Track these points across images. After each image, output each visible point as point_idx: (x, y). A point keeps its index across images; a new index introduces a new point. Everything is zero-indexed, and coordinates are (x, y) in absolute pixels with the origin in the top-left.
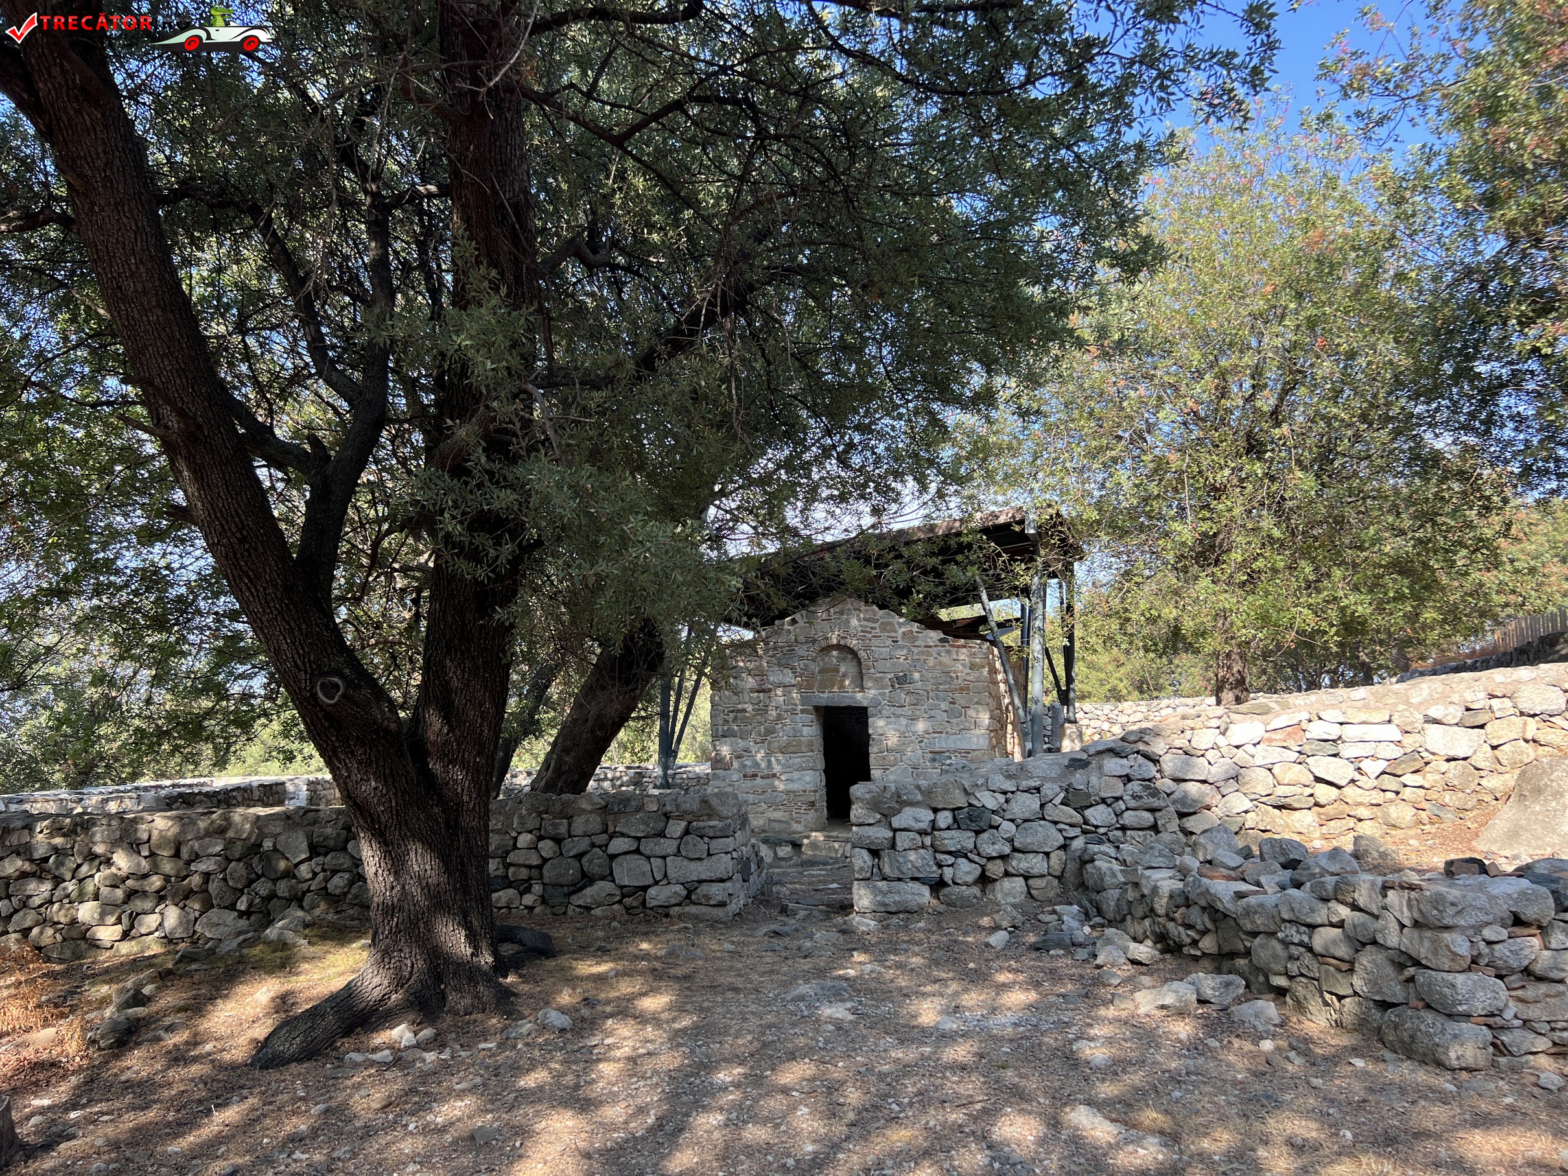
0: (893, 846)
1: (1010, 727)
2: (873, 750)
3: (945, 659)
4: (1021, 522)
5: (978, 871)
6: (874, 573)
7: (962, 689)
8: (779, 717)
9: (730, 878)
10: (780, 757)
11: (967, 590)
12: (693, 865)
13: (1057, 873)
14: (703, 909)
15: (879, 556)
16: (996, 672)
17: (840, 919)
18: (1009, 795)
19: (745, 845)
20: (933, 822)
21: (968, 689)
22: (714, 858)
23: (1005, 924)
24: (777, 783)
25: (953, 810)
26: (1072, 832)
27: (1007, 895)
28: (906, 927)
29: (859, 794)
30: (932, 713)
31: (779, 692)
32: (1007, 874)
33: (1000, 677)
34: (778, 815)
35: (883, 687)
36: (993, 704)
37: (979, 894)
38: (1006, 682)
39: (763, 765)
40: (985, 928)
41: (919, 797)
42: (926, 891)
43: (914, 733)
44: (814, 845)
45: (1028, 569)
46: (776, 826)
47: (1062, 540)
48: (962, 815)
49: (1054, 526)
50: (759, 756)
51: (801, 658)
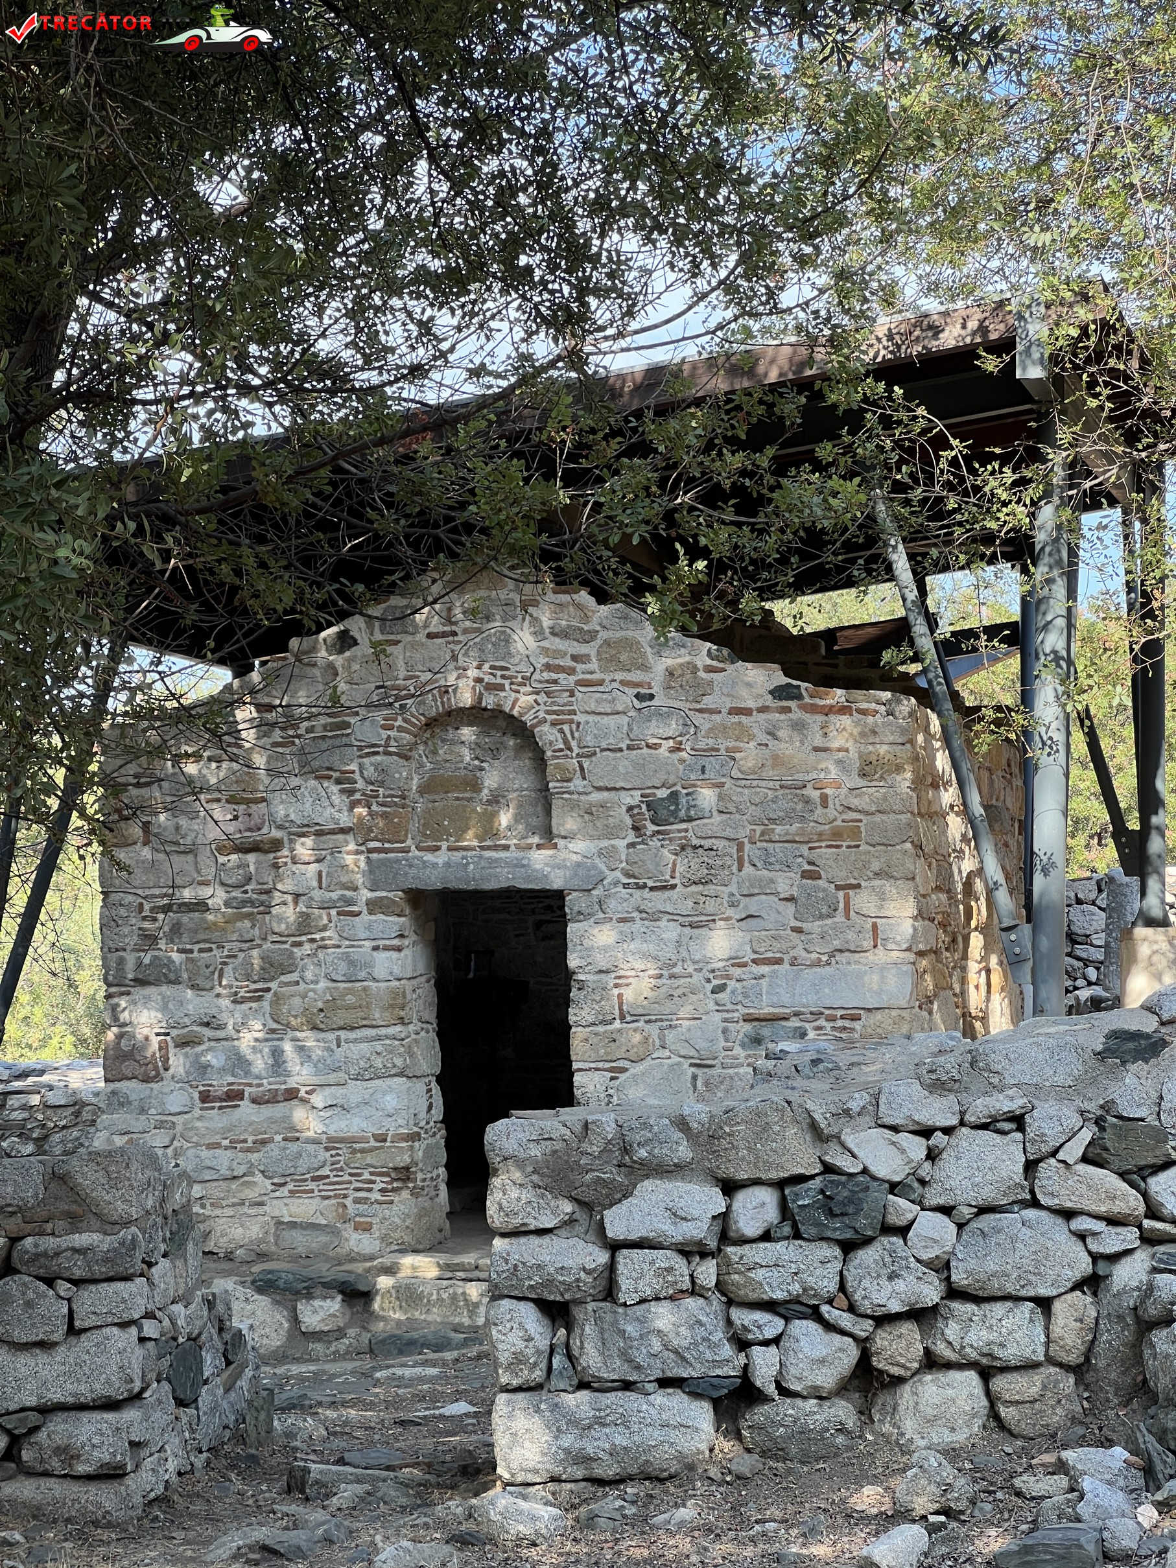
0: (609, 1291)
1: (976, 941)
2: (580, 1014)
3: (790, 747)
4: (1005, 346)
5: (850, 1355)
6: (563, 496)
7: (837, 834)
8: (305, 924)
9: (136, 1398)
10: (309, 1039)
11: (849, 546)
12: (24, 1363)
13: (1073, 1358)
14: (55, 1489)
15: (581, 449)
16: (936, 783)
17: (455, 1506)
18: (938, 1138)
19: (184, 1299)
20: (724, 1218)
21: (855, 833)
22: (87, 1341)
23: (922, 1504)
24: (299, 1114)
25: (780, 1185)
26: (1113, 1240)
27: (932, 1421)
28: (642, 1523)
29: (510, 1146)
30: (753, 906)
31: (304, 848)
32: (931, 1363)
33: (949, 796)
34: (305, 1208)
35: (611, 833)
36: (926, 875)
37: (851, 1422)
38: (965, 811)
39: (259, 1064)
40: (863, 1519)
41: (684, 1152)
42: (702, 1415)
43: (700, 964)
44: (408, 1294)
45: (1022, 482)
46: (301, 1241)
47: (1121, 399)
48: (804, 1198)
49: (1098, 356)
50: (246, 1041)
51: (369, 750)
